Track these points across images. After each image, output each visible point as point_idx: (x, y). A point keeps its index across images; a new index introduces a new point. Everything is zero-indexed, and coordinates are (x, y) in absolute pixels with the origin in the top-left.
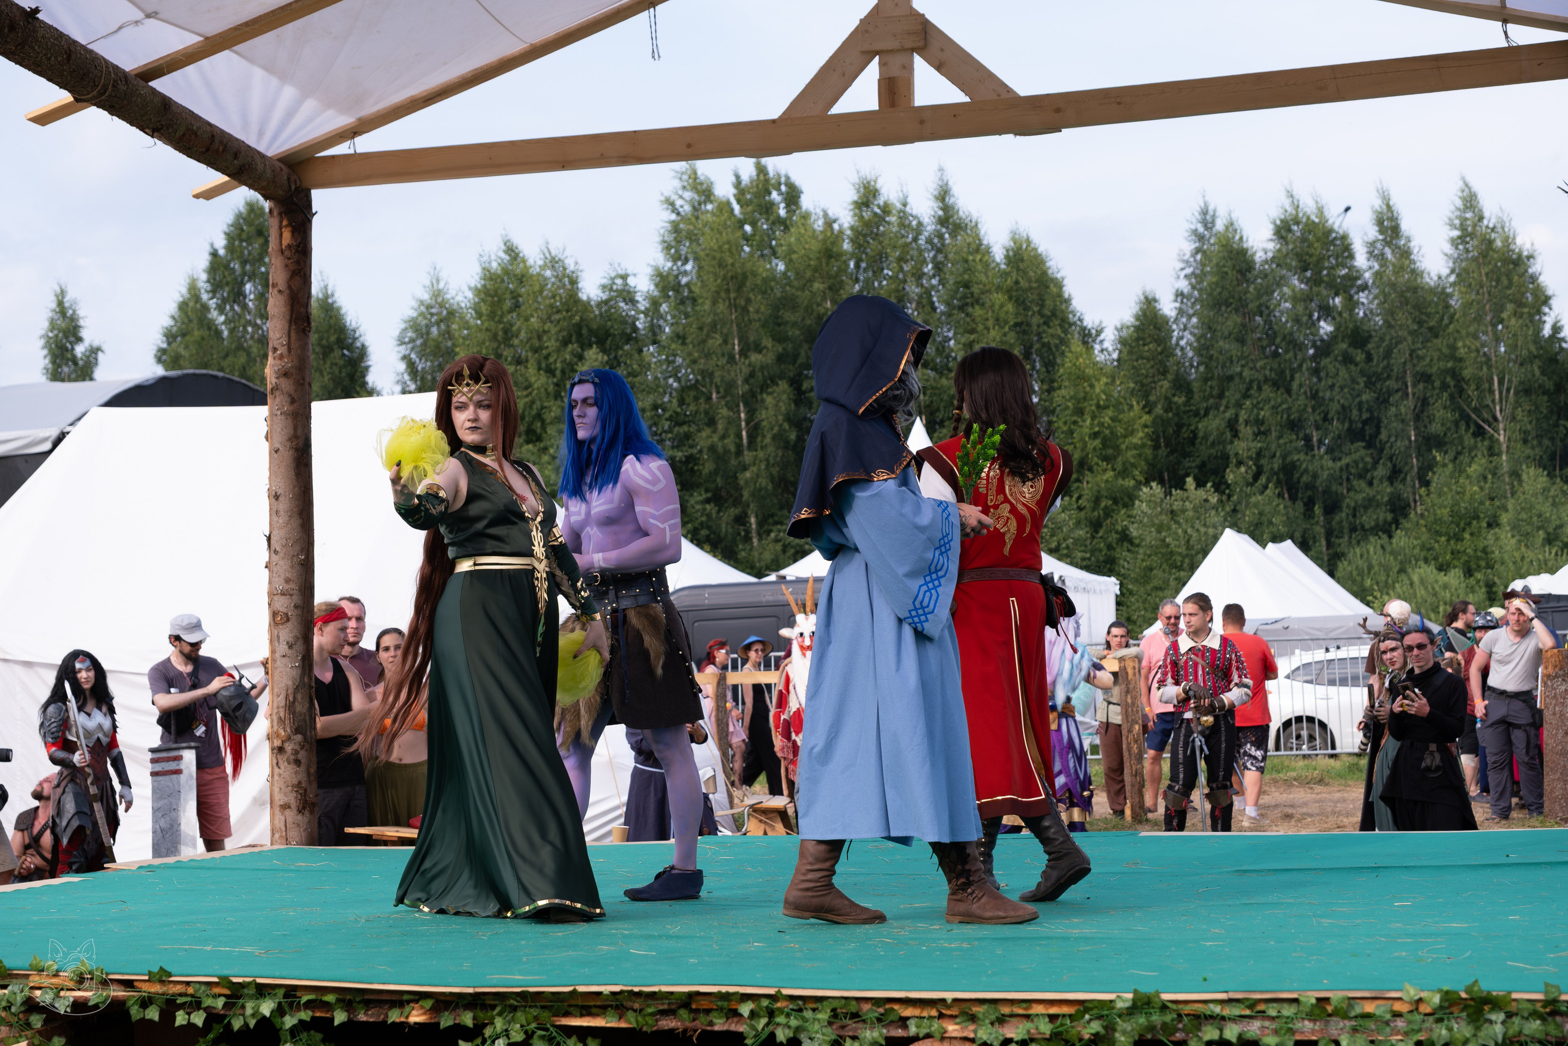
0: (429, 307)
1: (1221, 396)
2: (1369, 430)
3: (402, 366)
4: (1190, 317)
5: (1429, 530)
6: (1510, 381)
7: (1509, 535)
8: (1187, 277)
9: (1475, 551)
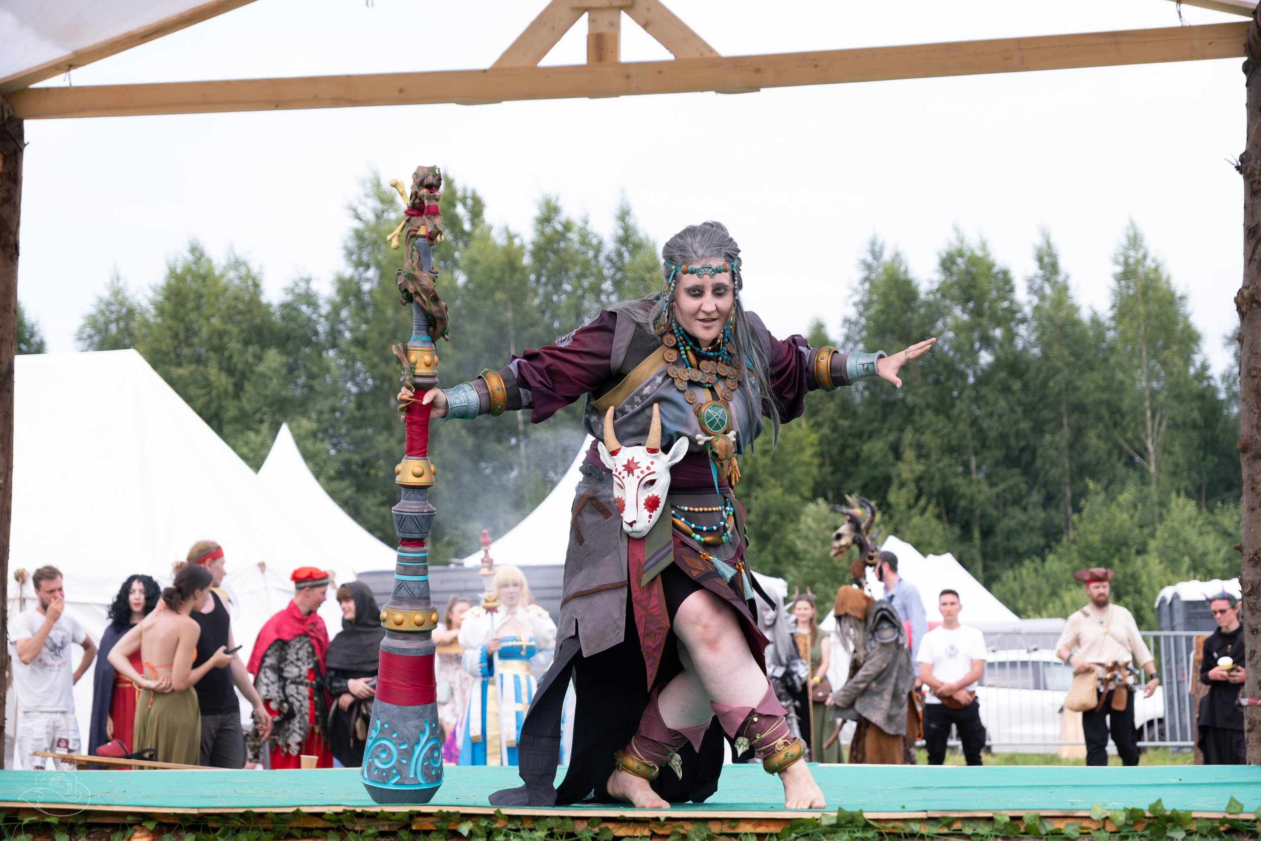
0: (109, 304)
1: (884, 419)
2: (1026, 457)
4: (856, 343)
5: (1081, 555)
6: (1162, 416)
7: (1157, 561)
8: (855, 304)
9: (1125, 575)
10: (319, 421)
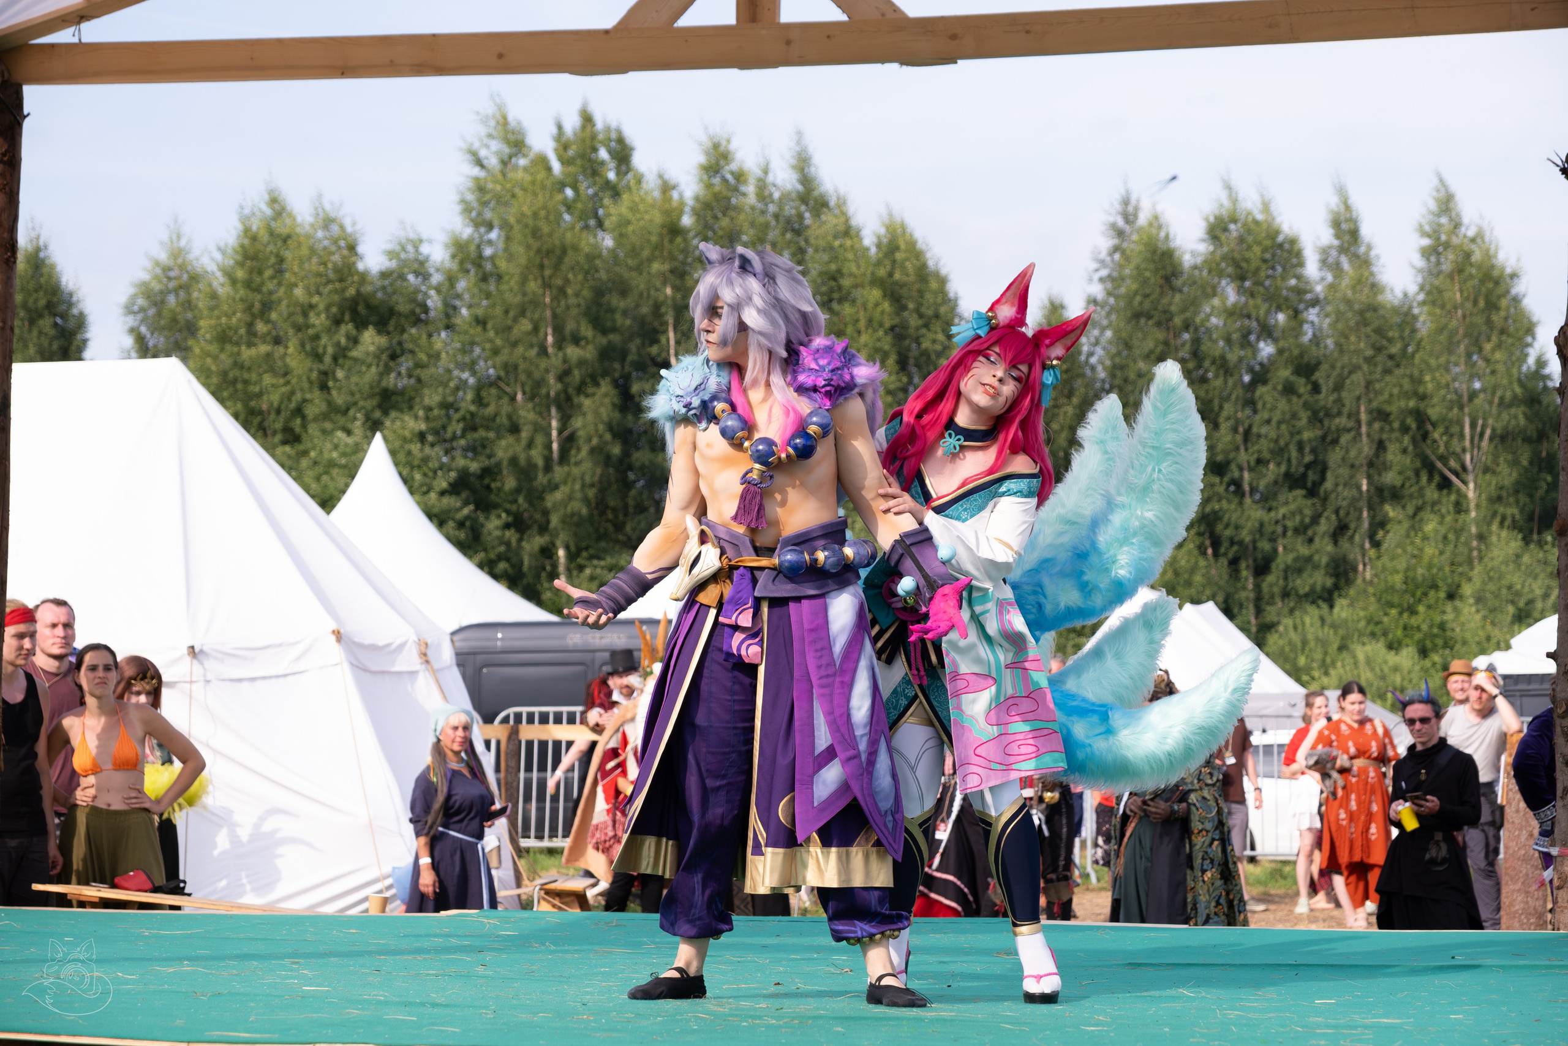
0: (166, 269)
2: (1312, 476)
3: (129, 341)
4: (1103, 329)
5: (1379, 600)
6: (1484, 426)
7: (1473, 609)
8: (1102, 280)
9: (1431, 626)
10: (427, 419)
